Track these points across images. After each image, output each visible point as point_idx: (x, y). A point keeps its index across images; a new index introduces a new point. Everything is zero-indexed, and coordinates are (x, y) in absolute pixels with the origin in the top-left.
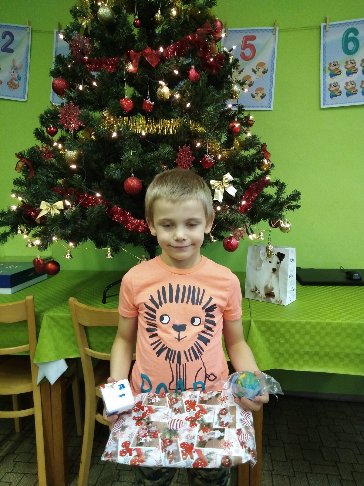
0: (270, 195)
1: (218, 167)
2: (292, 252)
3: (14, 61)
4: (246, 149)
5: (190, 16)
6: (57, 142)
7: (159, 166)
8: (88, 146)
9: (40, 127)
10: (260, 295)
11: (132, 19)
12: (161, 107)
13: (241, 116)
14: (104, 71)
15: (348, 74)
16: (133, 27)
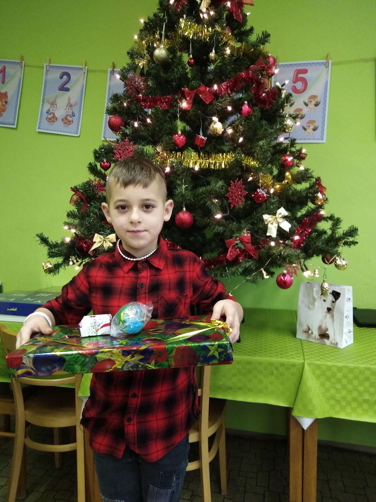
0: (323, 230)
1: (271, 201)
2: (349, 290)
3: (69, 99)
4: (299, 182)
5: (243, 54)
7: (211, 200)
9: (94, 162)
10: (313, 336)
11: (186, 58)
12: (213, 142)
13: (293, 149)
14: (158, 109)
16: (187, 65)
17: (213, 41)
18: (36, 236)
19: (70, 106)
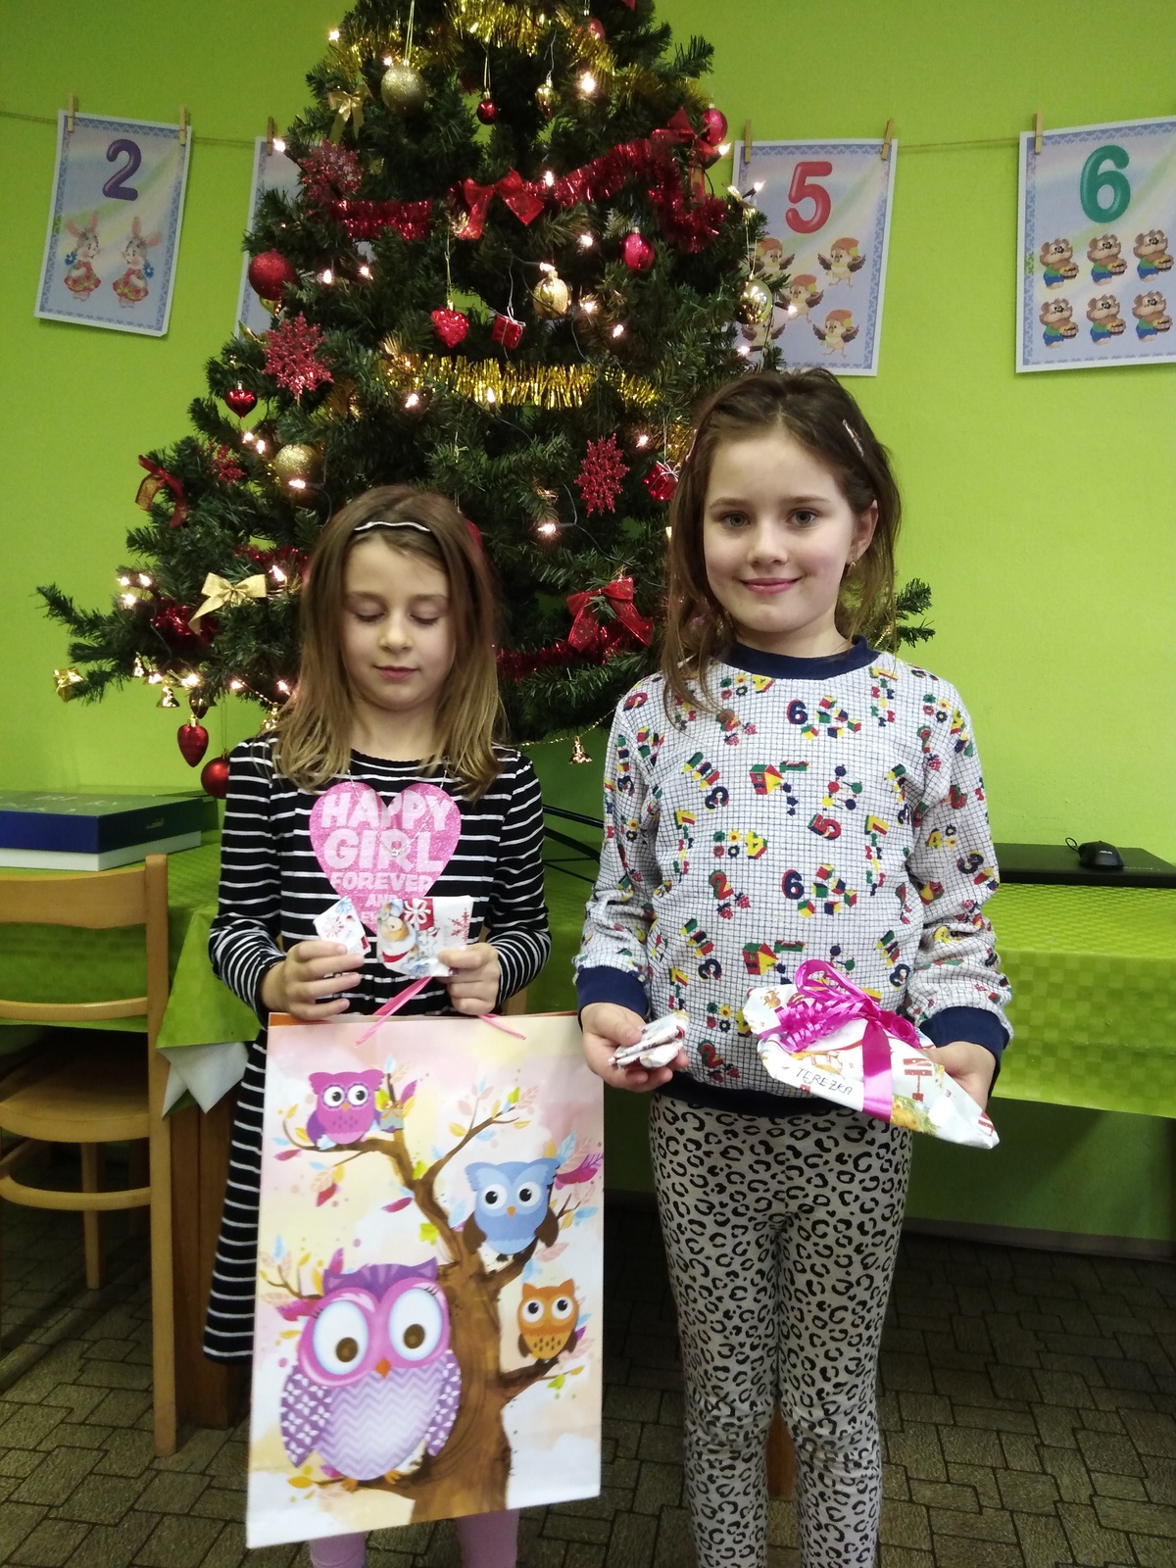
3: (136, 225)
5: (636, 97)
6: (254, 432)
7: (531, 491)
8: (341, 433)
9: (207, 397)
11: (472, 102)
14: (391, 236)
15: (1098, 276)
16: (476, 120)
17: (549, 55)
18: (35, 591)
19: (140, 244)
